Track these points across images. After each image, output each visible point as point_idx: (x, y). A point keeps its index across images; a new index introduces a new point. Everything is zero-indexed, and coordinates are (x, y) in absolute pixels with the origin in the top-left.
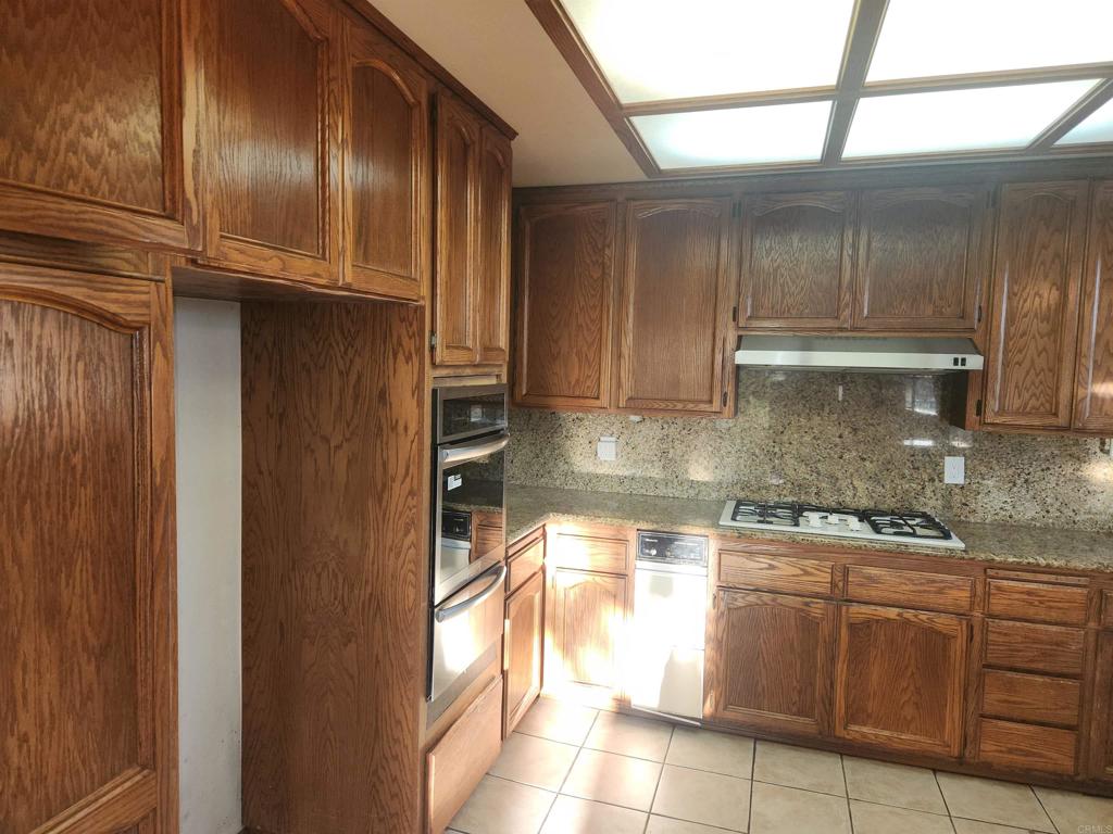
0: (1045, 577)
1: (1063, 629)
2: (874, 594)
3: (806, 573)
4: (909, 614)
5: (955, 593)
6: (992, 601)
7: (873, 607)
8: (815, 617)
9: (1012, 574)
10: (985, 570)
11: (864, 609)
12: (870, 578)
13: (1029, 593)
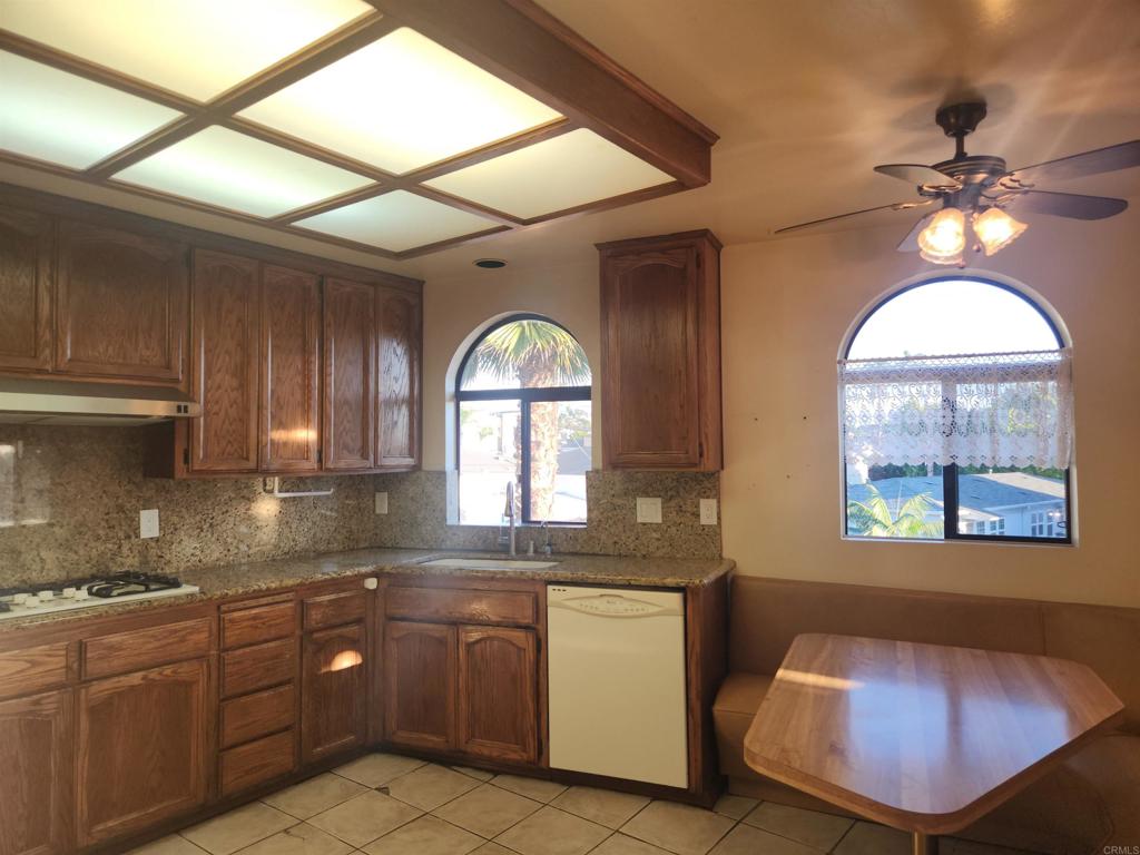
0: (264, 601)
1: (278, 643)
2: (117, 663)
3: (34, 664)
4: (154, 674)
5: (196, 637)
6: (227, 634)
7: (116, 679)
8: (47, 715)
9: (240, 605)
10: (219, 607)
11: (107, 684)
12: (111, 648)
13: (255, 618)
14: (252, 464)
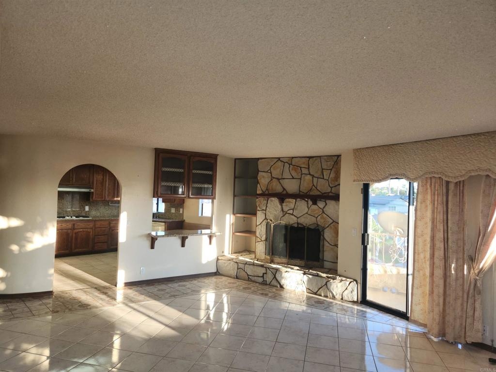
0: (103, 221)
1: (105, 228)
3: (68, 226)
5: (91, 225)
6: (96, 226)
7: (79, 230)
8: (69, 233)
9: (98, 221)
10: (95, 221)
12: (78, 225)
13: (101, 224)
14: (103, 199)
